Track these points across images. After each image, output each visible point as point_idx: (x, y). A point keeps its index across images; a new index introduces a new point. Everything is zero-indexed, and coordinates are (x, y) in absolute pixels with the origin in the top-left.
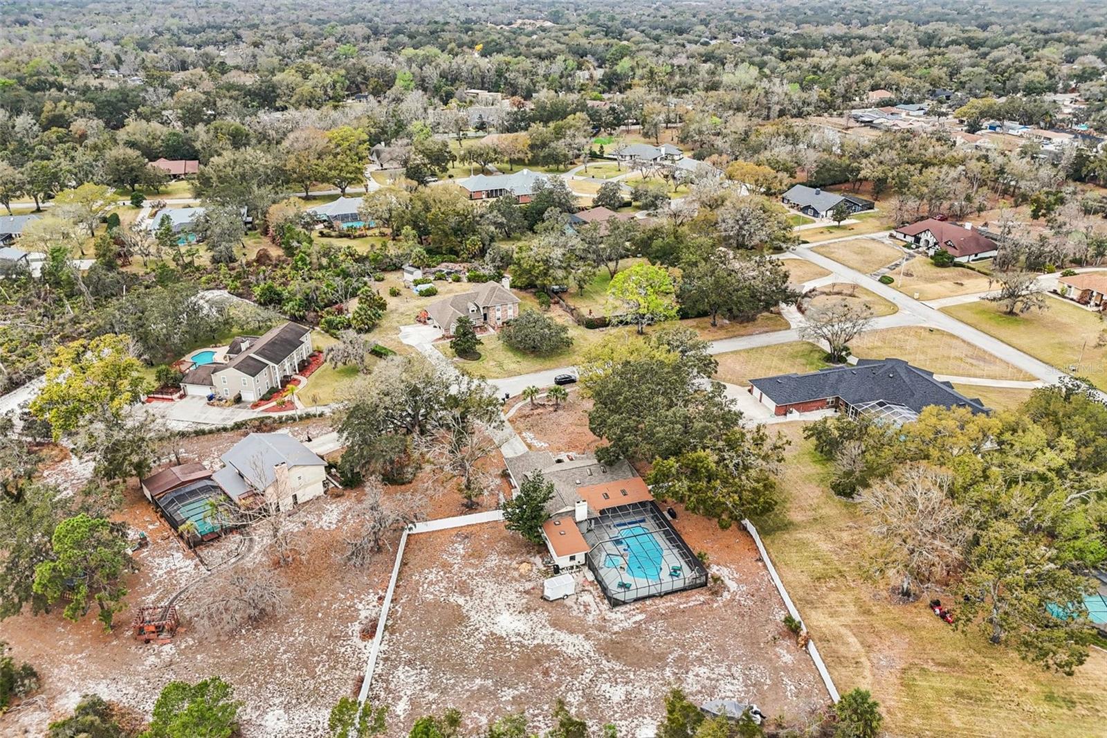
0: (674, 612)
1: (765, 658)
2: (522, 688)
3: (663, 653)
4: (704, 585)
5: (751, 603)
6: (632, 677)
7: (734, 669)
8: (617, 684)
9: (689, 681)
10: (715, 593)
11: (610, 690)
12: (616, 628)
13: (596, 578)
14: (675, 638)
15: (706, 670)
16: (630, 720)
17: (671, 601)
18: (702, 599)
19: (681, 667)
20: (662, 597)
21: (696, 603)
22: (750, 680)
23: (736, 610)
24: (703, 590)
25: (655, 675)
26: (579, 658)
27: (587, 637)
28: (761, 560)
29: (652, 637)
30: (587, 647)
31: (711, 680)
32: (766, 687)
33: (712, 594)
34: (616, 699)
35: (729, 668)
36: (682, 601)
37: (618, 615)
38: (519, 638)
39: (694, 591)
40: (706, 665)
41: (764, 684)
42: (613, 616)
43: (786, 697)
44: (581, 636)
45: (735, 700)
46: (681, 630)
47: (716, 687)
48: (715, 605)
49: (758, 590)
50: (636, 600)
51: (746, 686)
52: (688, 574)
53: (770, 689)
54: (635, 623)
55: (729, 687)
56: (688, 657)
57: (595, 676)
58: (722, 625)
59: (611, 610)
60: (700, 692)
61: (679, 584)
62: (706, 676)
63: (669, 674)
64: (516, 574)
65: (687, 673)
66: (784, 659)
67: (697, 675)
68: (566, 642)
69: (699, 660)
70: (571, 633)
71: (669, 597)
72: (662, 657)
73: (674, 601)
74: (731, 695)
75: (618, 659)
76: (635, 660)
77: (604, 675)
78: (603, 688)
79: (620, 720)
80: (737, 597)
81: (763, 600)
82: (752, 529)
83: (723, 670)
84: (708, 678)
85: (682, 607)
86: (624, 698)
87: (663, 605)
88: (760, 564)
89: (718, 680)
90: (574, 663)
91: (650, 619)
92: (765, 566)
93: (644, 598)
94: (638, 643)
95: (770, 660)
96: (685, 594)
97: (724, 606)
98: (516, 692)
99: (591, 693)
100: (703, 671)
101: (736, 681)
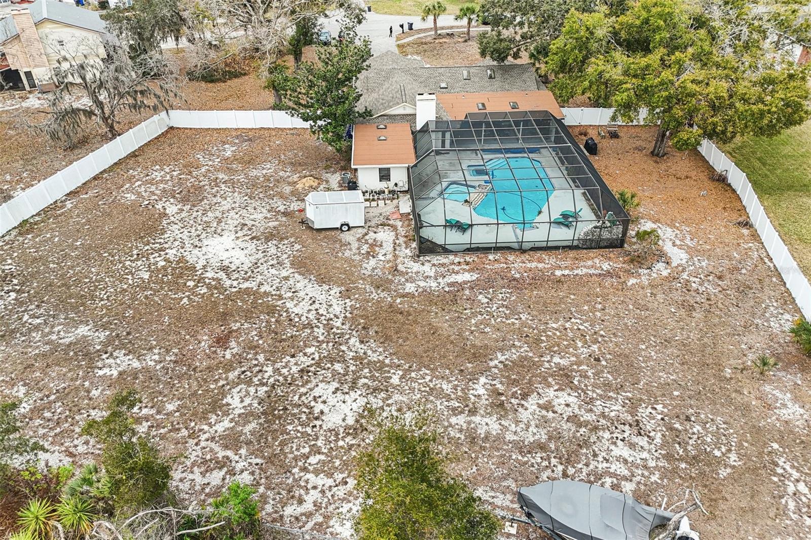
0: (538, 280)
1: (730, 401)
2: (151, 360)
3: (486, 347)
4: (618, 244)
5: (712, 290)
6: (395, 380)
7: (644, 412)
8: (352, 388)
9: (524, 415)
10: (638, 260)
11: (332, 400)
12: (410, 288)
13: (414, 210)
14: (524, 324)
15: (572, 400)
16: (339, 477)
17: (540, 261)
18: (606, 266)
19: (515, 382)
20: (523, 251)
21: (592, 271)
22: (683, 444)
23: (677, 296)
24: (613, 253)
25: (447, 387)
26: (310, 326)
27: (346, 294)
28: (747, 224)
29: (474, 315)
30: (337, 309)
31: (580, 425)
32: (723, 473)
33: (632, 261)
34: (333, 420)
35: (633, 406)
36: (563, 264)
37: (427, 267)
38: (221, 275)
39: (592, 253)
40: (575, 389)
41: (720, 462)
42: (416, 267)
43: (782, 512)
44: (336, 290)
45: (628, 487)
46: (542, 312)
47: (586, 443)
48: (632, 281)
49: (735, 270)
50: (471, 249)
51: (669, 457)
52: (587, 223)
53: (736, 477)
54: (451, 285)
55: (622, 450)
56: (539, 365)
57: (318, 364)
58: (639, 318)
59: (416, 257)
60: (542, 447)
61: (562, 235)
62: (568, 412)
63: (481, 391)
64: (287, 189)
65: (525, 396)
66: (785, 413)
67: (548, 407)
68: (301, 294)
69: (565, 378)
70: (322, 280)
71: (538, 254)
72: (480, 355)
73: (548, 262)
74: (624, 471)
75: (385, 339)
76: (420, 350)
77: (338, 367)
78: (317, 392)
79: (317, 472)
80: (685, 276)
81: (743, 289)
82: (738, 179)
83: (615, 409)
84: (573, 419)
85: (558, 273)
86: (351, 421)
87: (518, 265)
88: (745, 231)
89: (595, 429)
90: (290, 332)
91: (486, 284)
92: (755, 236)
93: (485, 249)
94: (442, 321)
95: (746, 409)
96: (572, 254)
97: (652, 286)
98: (136, 364)
99: (285, 397)
100: (566, 401)
101: (643, 441)
